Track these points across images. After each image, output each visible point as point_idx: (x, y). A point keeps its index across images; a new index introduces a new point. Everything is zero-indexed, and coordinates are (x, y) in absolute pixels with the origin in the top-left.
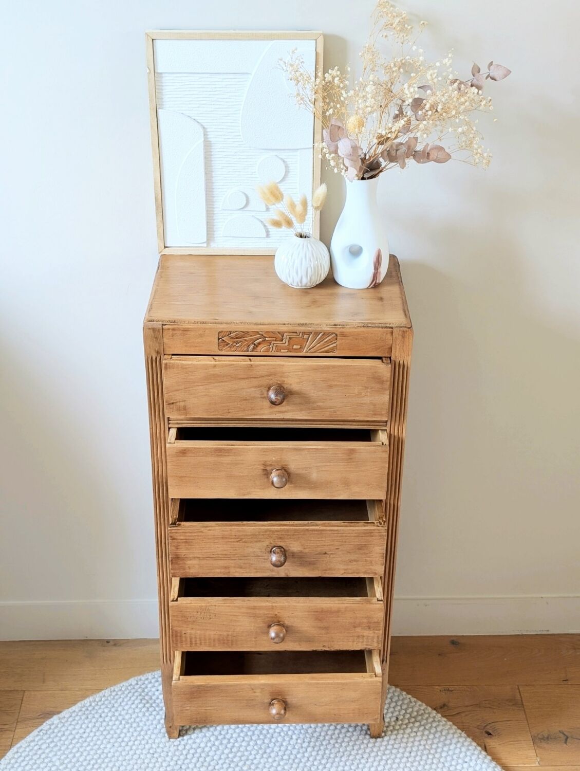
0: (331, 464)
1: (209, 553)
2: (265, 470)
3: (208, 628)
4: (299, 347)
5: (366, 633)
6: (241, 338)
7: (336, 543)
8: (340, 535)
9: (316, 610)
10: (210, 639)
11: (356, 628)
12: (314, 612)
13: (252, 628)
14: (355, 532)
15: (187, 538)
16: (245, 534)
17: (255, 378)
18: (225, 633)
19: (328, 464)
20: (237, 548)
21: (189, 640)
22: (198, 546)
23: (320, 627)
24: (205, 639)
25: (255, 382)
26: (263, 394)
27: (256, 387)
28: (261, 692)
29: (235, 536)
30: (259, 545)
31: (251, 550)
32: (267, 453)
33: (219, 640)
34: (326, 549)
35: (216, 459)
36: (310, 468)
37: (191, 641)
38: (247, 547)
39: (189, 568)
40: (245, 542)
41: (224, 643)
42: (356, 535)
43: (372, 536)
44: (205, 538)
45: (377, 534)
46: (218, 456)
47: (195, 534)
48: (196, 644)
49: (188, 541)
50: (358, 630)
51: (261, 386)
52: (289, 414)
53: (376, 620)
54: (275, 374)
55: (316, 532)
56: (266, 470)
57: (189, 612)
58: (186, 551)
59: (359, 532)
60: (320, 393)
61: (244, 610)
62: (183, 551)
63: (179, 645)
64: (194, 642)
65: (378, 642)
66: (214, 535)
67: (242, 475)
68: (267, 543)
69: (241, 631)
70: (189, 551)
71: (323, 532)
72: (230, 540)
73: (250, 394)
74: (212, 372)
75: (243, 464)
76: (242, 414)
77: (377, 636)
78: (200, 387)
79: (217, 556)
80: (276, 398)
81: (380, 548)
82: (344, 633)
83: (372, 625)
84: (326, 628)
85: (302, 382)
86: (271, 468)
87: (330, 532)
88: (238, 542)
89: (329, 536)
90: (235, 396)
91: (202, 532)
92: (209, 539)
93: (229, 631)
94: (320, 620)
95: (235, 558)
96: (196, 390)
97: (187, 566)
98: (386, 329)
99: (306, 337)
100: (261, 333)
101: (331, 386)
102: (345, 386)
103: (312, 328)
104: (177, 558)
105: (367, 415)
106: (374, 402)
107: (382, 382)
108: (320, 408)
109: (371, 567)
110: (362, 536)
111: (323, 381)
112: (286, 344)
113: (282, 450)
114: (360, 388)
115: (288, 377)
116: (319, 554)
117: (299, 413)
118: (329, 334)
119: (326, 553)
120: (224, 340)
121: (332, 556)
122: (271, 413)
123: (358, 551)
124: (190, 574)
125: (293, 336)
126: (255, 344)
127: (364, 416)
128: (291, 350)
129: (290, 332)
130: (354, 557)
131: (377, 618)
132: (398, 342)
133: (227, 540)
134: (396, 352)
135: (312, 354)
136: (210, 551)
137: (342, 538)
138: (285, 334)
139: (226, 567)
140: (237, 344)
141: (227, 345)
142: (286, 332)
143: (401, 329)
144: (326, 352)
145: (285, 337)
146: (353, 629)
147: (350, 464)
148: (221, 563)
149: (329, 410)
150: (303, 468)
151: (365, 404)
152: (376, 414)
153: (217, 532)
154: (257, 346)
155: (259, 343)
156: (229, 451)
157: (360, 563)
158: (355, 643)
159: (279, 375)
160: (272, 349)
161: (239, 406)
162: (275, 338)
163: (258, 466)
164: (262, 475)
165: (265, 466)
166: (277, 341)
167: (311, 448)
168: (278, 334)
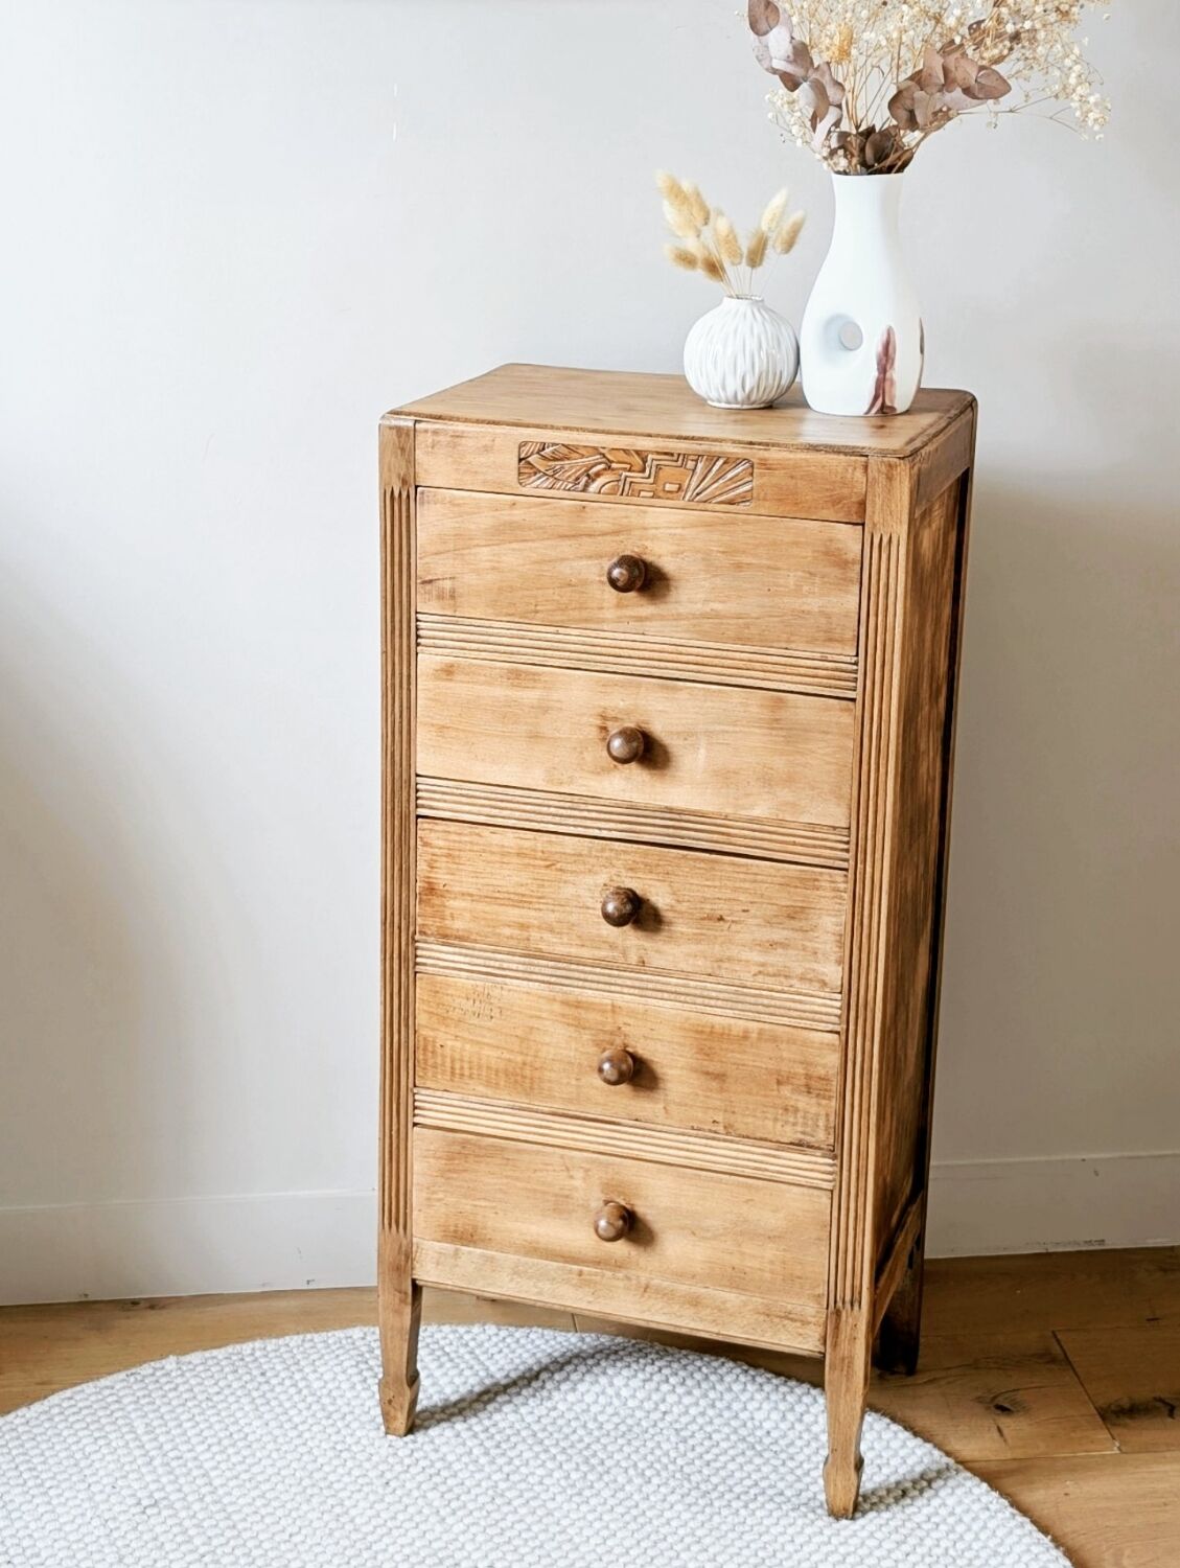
0: (737, 729)
1: (491, 888)
2: (604, 729)
3: (486, 1040)
4: (674, 488)
5: (803, 1102)
6: (561, 460)
8: (751, 877)
9: (701, 1029)
10: (489, 1068)
11: (782, 1087)
12: (697, 1032)
13: (572, 1054)
14: (781, 873)
15: (451, 845)
16: (562, 852)
17: (590, 535)
18: (519, 1059)
19: (731, 729)
20: (546, 883)
21: (448, 1060)
22: (470, 868)
23: (707, 1073)
24: (480, 1067)
25: (588, 545)
27: (590, 557)
28: (584, 1180)
29: (543, 852)
30: (589, 880)
31: (572, 890)
32: (609, 690)
33: (506, 1073)
34: (722, 908)
35: (510, 691)
37: (452, 1068)
38: (565, 882)
39: (453, 917)
40: (561, 870)
41: (516, 1082)
42: (782, 881)
43: (817, 890)
44: (484, 851)
45: (828, 885)
46: (513, 686)
47: (466, 839)
48: (462, 1075)
49: (453, 852)
50: (786, 1091)
51: (601, 557)
52: (654, 623)
53: (822, 1072)
54: (629, 529)
55: (702, 865)
56: (607, 728)
57: (452, 995)
58: (448, 877)
59: (791, 874)
60: (719, 582)
62: (441, 877)
63: (430, 1074)
64: (457, 1071)
65: (827, 1128)
66: (503, 846)
67: (558, 735)
68: (602, 878)
69: (551, 1056)
70: (452, 877)
72: (532, 862)
73: (579, 573)
74: (506, 518)
75: (560, 709)
77: (823, 1112)
78: (485, 549)
79: (506, 895)
81: (834, 920)
82: (757, 1094)
83: (813, 1083)
84: (720, 1077)
85: (681, 553)
86: (617, 726)
87: (730, 869)
88: (547, 867)
89: (729, 878)
90: (550, 574)
92: (492, 853)
93: (527, 1055)
94: (708, 1055)
95: (541, 906)
96: (475, 554)
97: (448, 912)
98: (853, 458)
99: (690, 464)
100: (602, 451)
101: (739, 566)
102: (769, 567)
103: (704, 447)
104: (431, 889)
105: (812, 641)
106: (828, 610)
107: (844, 564)
108: (716, 615)
109: (815, 966)
110: (796, 887)
111: (723, 552)
112: (651, 480)
113: (639, 686)
114: (800, 573)
115: (654, 538)
116: (709, 918)
117: (674, 623)
118: (738, 461)
119: (721, 919)
120: (529, 463)
121: (733, 926)
122: (619, 620)
123: (787, 921)
124: (455, 933)
125: (665, 461)
126: (588, 475)
127: (807, 642)
128: (661, 494)
129: (658, 453)
130: (778, 934)
131: (824, 1066)
132: (879, 490)
133: (526, 861)
134: (874, 514)
135: (702, 506)
136: (495, 882)
137: (754, 885)
138: (650, 457)
139: (523, 927)
140: (555, 472)
141: (535, 474)
142: (652, 452)
143: (885, 459)
144: (731, 502)
145: (649, 463)
146: (775, 1087)
147: (774, 732)
148: (514, 914)
149: (735, 621)
150: (678, 733)
151: (809, 613)
152: (830, 640)
153: (509, 839)
154: (593, 481)
155: (598, 475)
156: (534, 677)
157: (791, 952)
158: (779, 1124)
159: (637, 533)
160: (624, 490)
161: (556, 597)
162: (628, 464)
163: (591, 720)
164: (598, 741)
165: (605, 719)
166: (634, 471)
167: (695, 687)
168: (636, 456)
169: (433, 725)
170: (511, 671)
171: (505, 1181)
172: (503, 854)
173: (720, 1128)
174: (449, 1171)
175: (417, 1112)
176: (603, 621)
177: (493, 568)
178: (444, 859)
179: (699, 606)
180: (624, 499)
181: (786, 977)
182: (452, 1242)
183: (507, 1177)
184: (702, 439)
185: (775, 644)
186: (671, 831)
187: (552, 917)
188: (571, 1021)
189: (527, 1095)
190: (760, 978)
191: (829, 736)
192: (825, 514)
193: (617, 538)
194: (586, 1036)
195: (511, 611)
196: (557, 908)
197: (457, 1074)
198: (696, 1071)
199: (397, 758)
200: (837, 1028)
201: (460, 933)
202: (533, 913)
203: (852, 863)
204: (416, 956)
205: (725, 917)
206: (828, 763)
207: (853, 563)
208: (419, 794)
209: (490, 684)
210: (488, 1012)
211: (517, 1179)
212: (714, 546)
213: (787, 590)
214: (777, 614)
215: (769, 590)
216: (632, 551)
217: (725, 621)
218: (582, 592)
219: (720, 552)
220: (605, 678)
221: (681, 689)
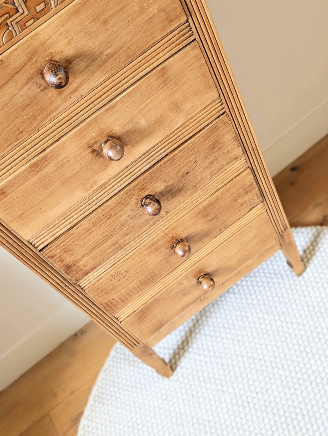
0: (152, 99)
1: (92, 245)
3: (128, 283)
4: (42, 6)
5: (246, 198)
7: (191, 159)
8: (190, 149)
9: (200, 211)
10: (134, 289)
11: (237, 201)
12: (199, 213)
13: (161, 258)
14: (201, 137)
15: (64, 247)
16: (110, 208)
17: (17, 73)
18: (143, 277)
19: (149, 101)
20: (113, 224)
21: (119, 300)
22: (79, 247)
23: (210, 220)
24: (131, 291)
25: (21, 78)
26: (40, 86)
27: (27, 83)
28: (187, 281)
30: (129, 207)
31: (124, 217)
32: (84, 133)
33: (142, 284)
34: (185, 169)
35: (39, 176)
36: (134, 118)
37: (122, 300)
38: (120, 216)
39: (85, 266)
40: (115, 215)
41: (147, 283)
42: (203, 139)
43: (218, 129)
44: (79, 237)
45: (221, 124)
46: (38, 172)
47: (68, 240)
48: (127, 299)
49: (66, 249)
50: (239, 200)
51: (32, 78)
52: (84, 87)
53: (249, 184)
54: (35, 53)
55: (169, 162)
56: (94, 150)
57: (105, 285)
58: (72, 257)
59: (205, 134)
60: (100, 39)
61: (146, 252)
62: (69, 260)
63: (115, 309)
64: (124, 299)
65: (258, 197)
67: (75, 171)
68: (134, 201)
69: (154, 266)
70: (74, 256)
71: (175, 158)
72: (101, 223)
73: (28, 96)
75: (68, 161)
76: (36, 124)
77: (255, 194)
79: (100, 241)
80: (57, 78)
81: (230, 134)
82: (230, 210)
83: (247, 190)
84: (215, 217)
85: (72, 40)
86: (98, 145)
88: (109, 218)
89: (182, 157)
90: (13, 110)
91: (72, 234)
92: (83, 235)
93: (145, 273)
94: (208, 215)
95: (117, 232)
97: (82, 267)
101: (106, 22)
102: (120, 9)
104: (68, 268)
106: (162, 7)
109: (230, 155)
110: (210, 136)
111: (93, 21)
112: (26, 12)
116: (183, 177)
119: (188, 173)
121: (194, 171)
122: (65, 100)
123: (212, 151)
124: (90, 270)
127: (161, 32)
128: (38, 16)
130: (211, 159)
131: (249, 182)
133: (99, 225)
135: (64, 4)
136: (92, 242)
137: (194, 150)
139: (114, 244)
146: (235, 202)
147: (169, 85)
148: (109, 243)
149: (121, 52)
150: (128, 123)
151: (154, 16)
153: (85, 224)
156: (45, 160)
157: (219, 159)
158: (242, 211)
159: (41, 49)
160: (15, 31)
161: (26, 117)
162: (7, 13)
163: (85, 153)
164: (95, 158)
165: (91, 147)
166: (13, 16)
167: (122, 97)
168: (7, 5)
169: (16, 218)
170: (32, 167)
171: (162, 305)
172: (87, 231)
173: (224, 229)
174: (142, 320)
175: (118, 319)
176: (57, 108)
178: (65, 254)
180: (19, 36)
181: (221, 169)
182: (157, 332)
183: (162, 304)
186: (148, 161)
187: (123, 231)
188: (153, 251)
189: (153, 282)
190: (213, 177)
191: (193, 66)
193: (33, 61)
194: (162, 250)
195: (8, 143)
196: (123, 227)
197: (124, 301)
198: (206, 223)
199: (11, 242)
200: (247, 166)
201: (93, 267)
202: (116, 236)
203: (226, 107)
204: (81, 287)
205: (188, 171)
206: (199, 77)
208: (33, 244)
209: (26, 181)
210: (122, 276)
211: (165, 301)
212: (86, 21)
213: (136, 14)
214: (139, 30)
215: (128, 21)
216: (46, 61)
217: (116, 55)
218: (36, 104)
219: (91, 22)
220: (78, 131)
221: (116, 104)
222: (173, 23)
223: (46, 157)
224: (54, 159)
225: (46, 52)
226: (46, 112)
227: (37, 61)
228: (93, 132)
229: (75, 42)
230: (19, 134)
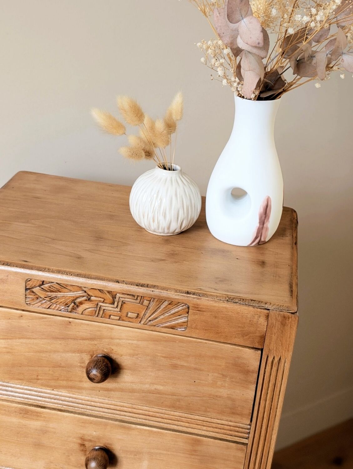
0: (169, 453)
4: (134, 315)
6: (55, 292)
17: (74, 339)
19: (165, 452)
25: (73, 345)
27: (74, 352)
32: (86, 425)
36: (140, 453)
46: (23, 417)
51: (82, 352)
52: (117, 393)
54: (100, 338)
56: (84, 445)
67: (53, 446)
73: (67, 360)
75: (54, 433)
85: (137, 355)
90: (46, 359)
98: (259, 310)
99: (146, 303)
100: (84, 289)
101: (175, 367)
102: (195, 369)
103: (157, 292)
105: (222, 413)
106: (233, 397)
107: (247, 372)
108: (158, 392)
111: (165, 357)
112: (118, 309)
113: (106, 425)
114: (216, 374)
115: (118, 345)
117: (130, 394)
118: (178, 304)
120: (33, 292)
122: (93, 389)
125: (128, 299)
126: (75, 303)
128: (124, 318)
129: (123, 294)
132: (275, 330)
134: (271, 344)
135: (152, 328)
138: (118, 295)
140: (51, 299)
141: (37, 298)
142: (120, 293)
143: (282, 313)
144: (173, 328)
145: (117, 299)
147: (193, 457)
149: (170, 397)
151: (220, 397)
152: (233, 413)
154: (77, 306)
155: (81, 303)
156: (38, 415)
159: (107, 340)
160: (99, 312)
161: (51, 372)
162: (103, 298)
163: (75, 440)
164: (79, 451)
165: (83, 440)
166: (106, 303)
167: (143, 429)
168: (108, 294)
170: (21, 409)
176: (83, 389)
177: (8, 352)
179: (147, 386)
180: (99, 319)
184: (154, 287)
185: (196, 412)
191: (228, 462)
192: (236, 341)
193: (93, 342)
207: (253, 372)
209: (8, 415)
212: (159, 353)
213: (207, 383)
214: (199, 396)
215: (195, 382)
216: (103, 351)
217: (164, 396)
218: (69, 371)
219: (163, 357)
220: (83, 419)
221: (134, 429)
222: (234, 416)
223: (40, 413)
224: (44, 421)
225: (109, 345)
226: (70, 383)
227: (96, 345)
228: (95, 431)
229: (137, 358)
230: (35, 379)
